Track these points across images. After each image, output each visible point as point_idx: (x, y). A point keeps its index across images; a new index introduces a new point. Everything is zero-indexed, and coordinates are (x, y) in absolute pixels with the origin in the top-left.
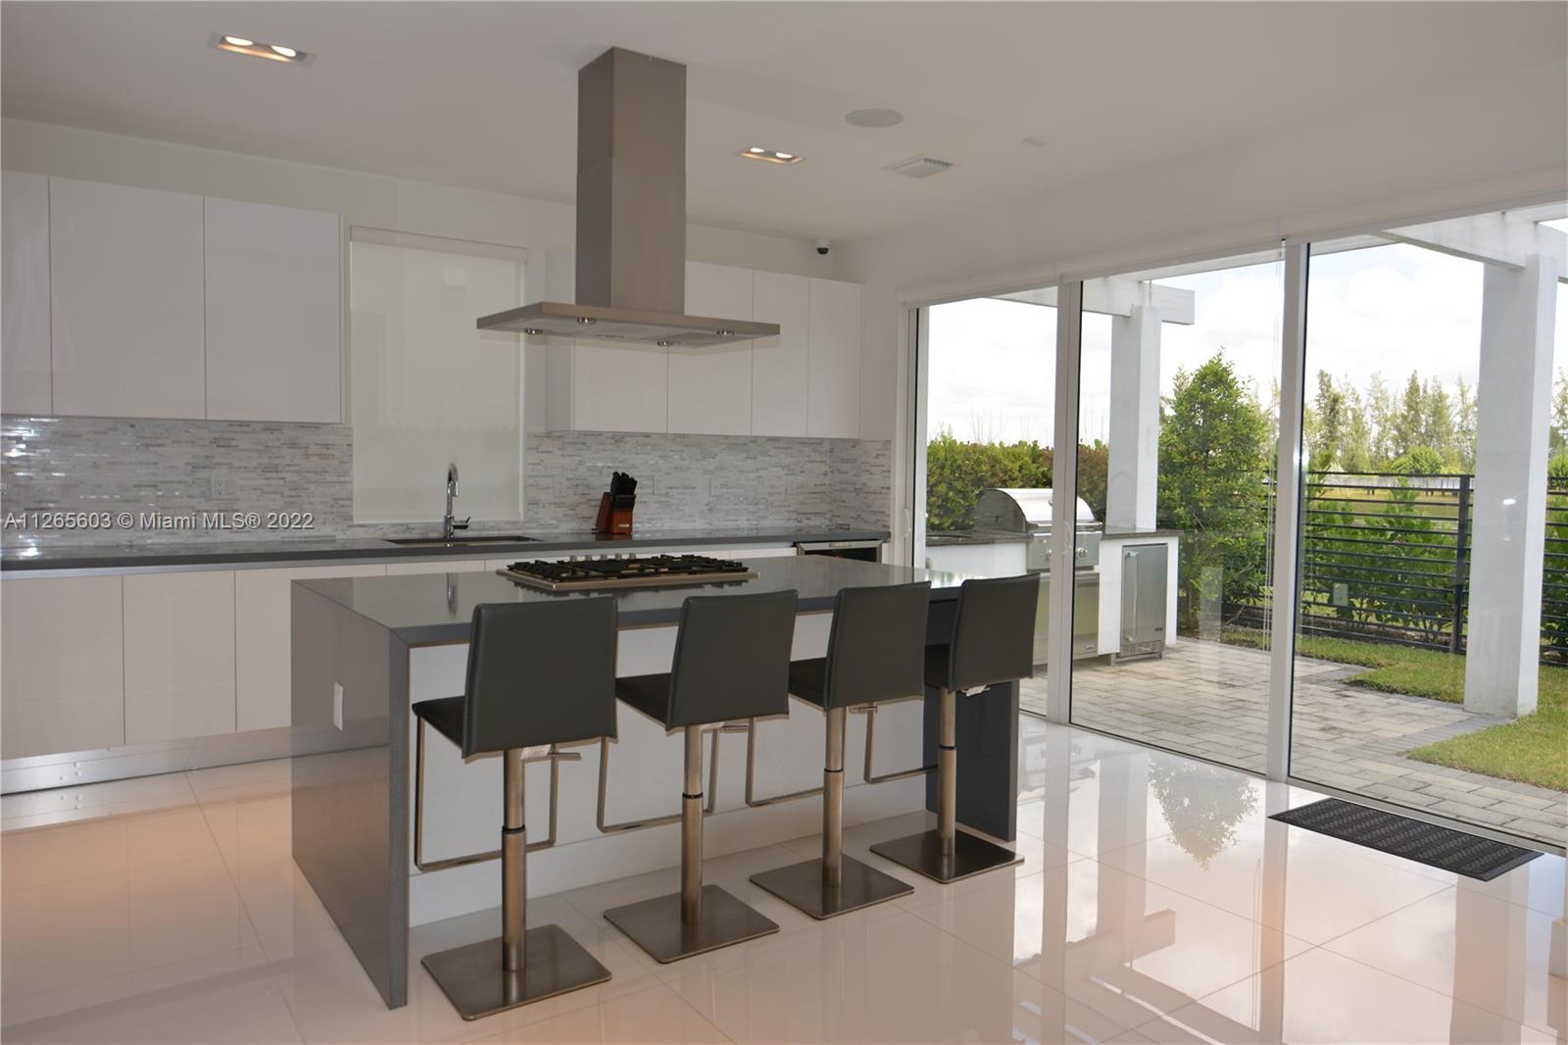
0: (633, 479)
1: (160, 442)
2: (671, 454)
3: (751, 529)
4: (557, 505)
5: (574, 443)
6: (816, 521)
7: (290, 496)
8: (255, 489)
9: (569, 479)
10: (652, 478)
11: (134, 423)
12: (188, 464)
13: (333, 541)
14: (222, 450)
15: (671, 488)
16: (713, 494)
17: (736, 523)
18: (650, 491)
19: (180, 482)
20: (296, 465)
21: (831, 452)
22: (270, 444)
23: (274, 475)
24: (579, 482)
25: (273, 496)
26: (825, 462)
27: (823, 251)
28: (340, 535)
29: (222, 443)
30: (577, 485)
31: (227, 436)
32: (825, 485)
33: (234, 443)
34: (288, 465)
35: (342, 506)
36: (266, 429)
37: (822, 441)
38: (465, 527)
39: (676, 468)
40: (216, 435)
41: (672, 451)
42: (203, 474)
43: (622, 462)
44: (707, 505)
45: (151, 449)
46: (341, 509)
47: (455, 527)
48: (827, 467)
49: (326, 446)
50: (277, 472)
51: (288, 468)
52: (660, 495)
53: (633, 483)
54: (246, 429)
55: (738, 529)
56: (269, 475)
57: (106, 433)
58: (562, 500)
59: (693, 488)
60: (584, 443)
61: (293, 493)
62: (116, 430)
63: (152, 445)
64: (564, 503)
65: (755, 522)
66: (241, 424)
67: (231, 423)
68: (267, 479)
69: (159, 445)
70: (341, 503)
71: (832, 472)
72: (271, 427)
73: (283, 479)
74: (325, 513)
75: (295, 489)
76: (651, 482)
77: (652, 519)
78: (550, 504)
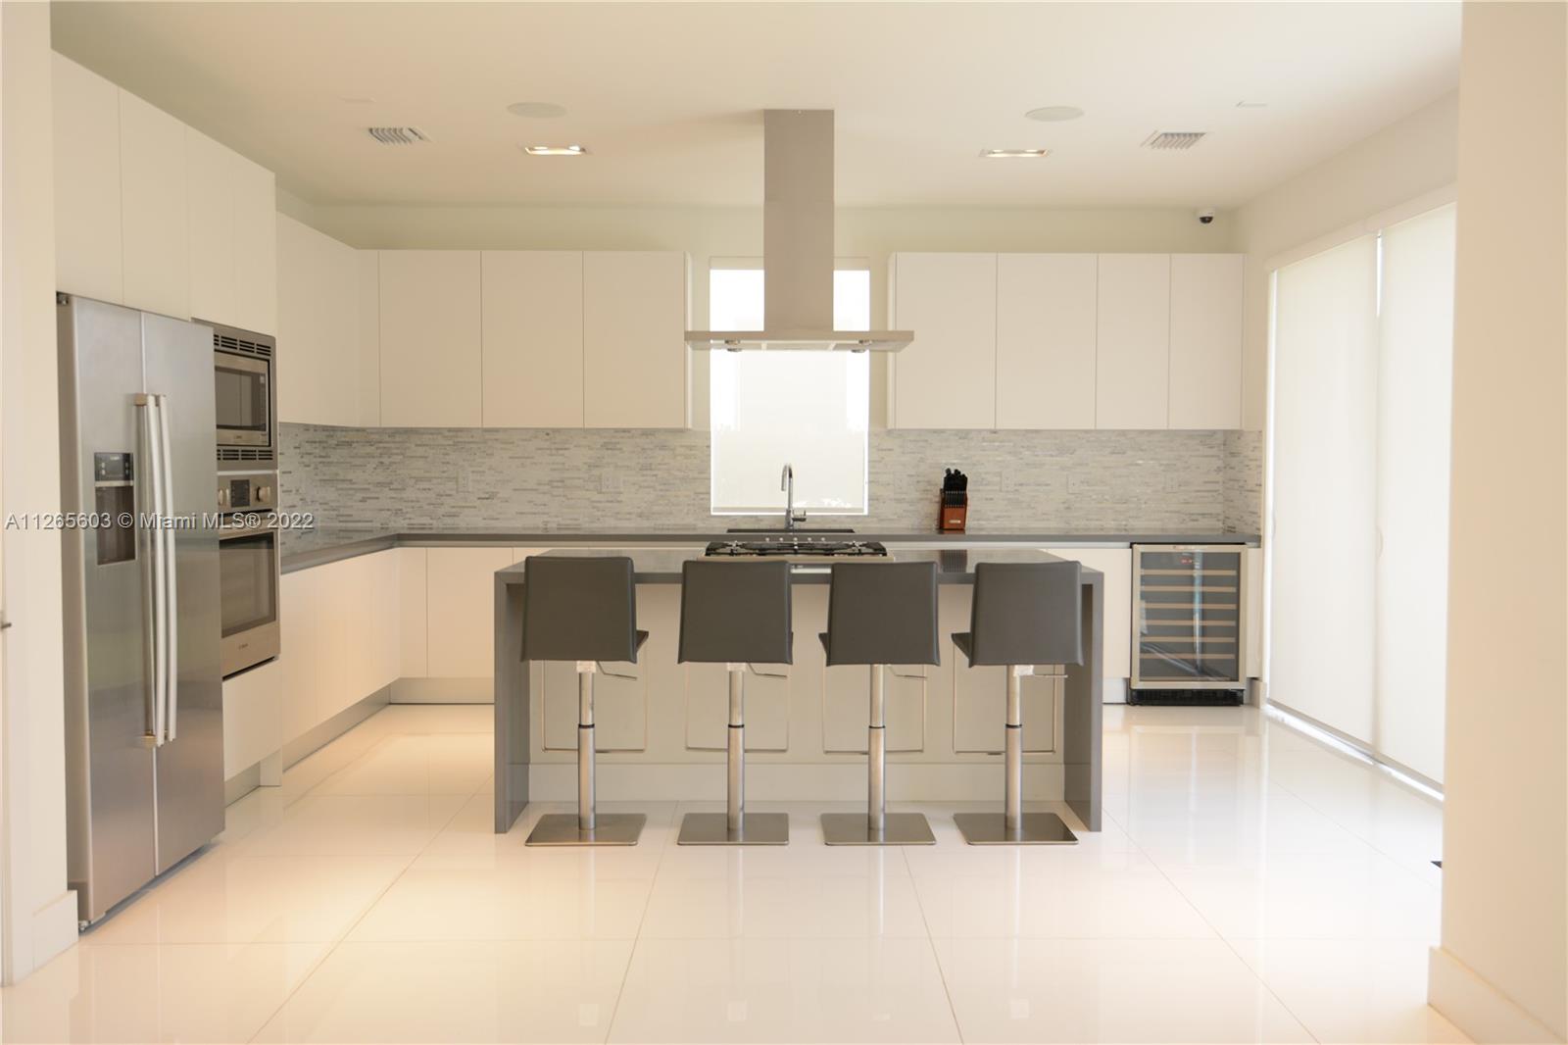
0: (964, 475)
1: (567, 446)
2: (1022, 450)
3: (1118, 530)
4: (899, 501)
5: (915, 441)
6: (1204, 523)
7: (661, 490)
8: (634, 484)
9: (909, 476)
10: (1000, 474)
11: (548, 431)
12: (585, 463)
13: (694, 529)
14: (610, 452)
15: (1021, 485)
16: (1071, 492)
17: (1100, 523)
18: (997, 488)
19: (579, 478)
20: (665, 464)
21: (1224, 445)
22: (646, 446)
23: (649, 472)
24: (920, 479)
25: (647, 490)
26: (1218, 456)
27: (1206, 220)
28: (700, 524)
29: (610, 447)
30: (918, 482)
31: (614, 440)
32: (1217, 482)
33: (618, 446)
34: (659, 464)
35: (702, 499)
36: (643, 434)
37: (1213, 433)
38: (804, 520)
39: (1027, 464)
40: (605, 440)
41: (1023, 447)
42: (596, 472)
43: (966, 458)
44: (1064, 503)
45: (561, 452)
46: (701, 502)
47: (795, 520)
48: (1221, 462)
49: (690, 448)
50: (651, 469)
51: (660, 467)
52: (1008, 492)
53: (964, 479)
54: (628, 434)
55: (1102, 529)
56: (645, 472)
57: (530, 440)
58: (903, 496)
59: (1047, 485)
60: (926, 441)
61: (662, 487)
62: (536, 437)
63: (561, 449)
64: (904, 499)
65: (1124, 523)
66: (624, 431)
67: (617, 431)
68: (643, 475)
69: (566, 449)
70: (702, 496)
71: (1225, 468)
72: (646, 433)
73: (656, 475)
74: (689, 505)
75: (665, 484)
76: (998, 479)
77: (999, 517)
78: (891, 500)
